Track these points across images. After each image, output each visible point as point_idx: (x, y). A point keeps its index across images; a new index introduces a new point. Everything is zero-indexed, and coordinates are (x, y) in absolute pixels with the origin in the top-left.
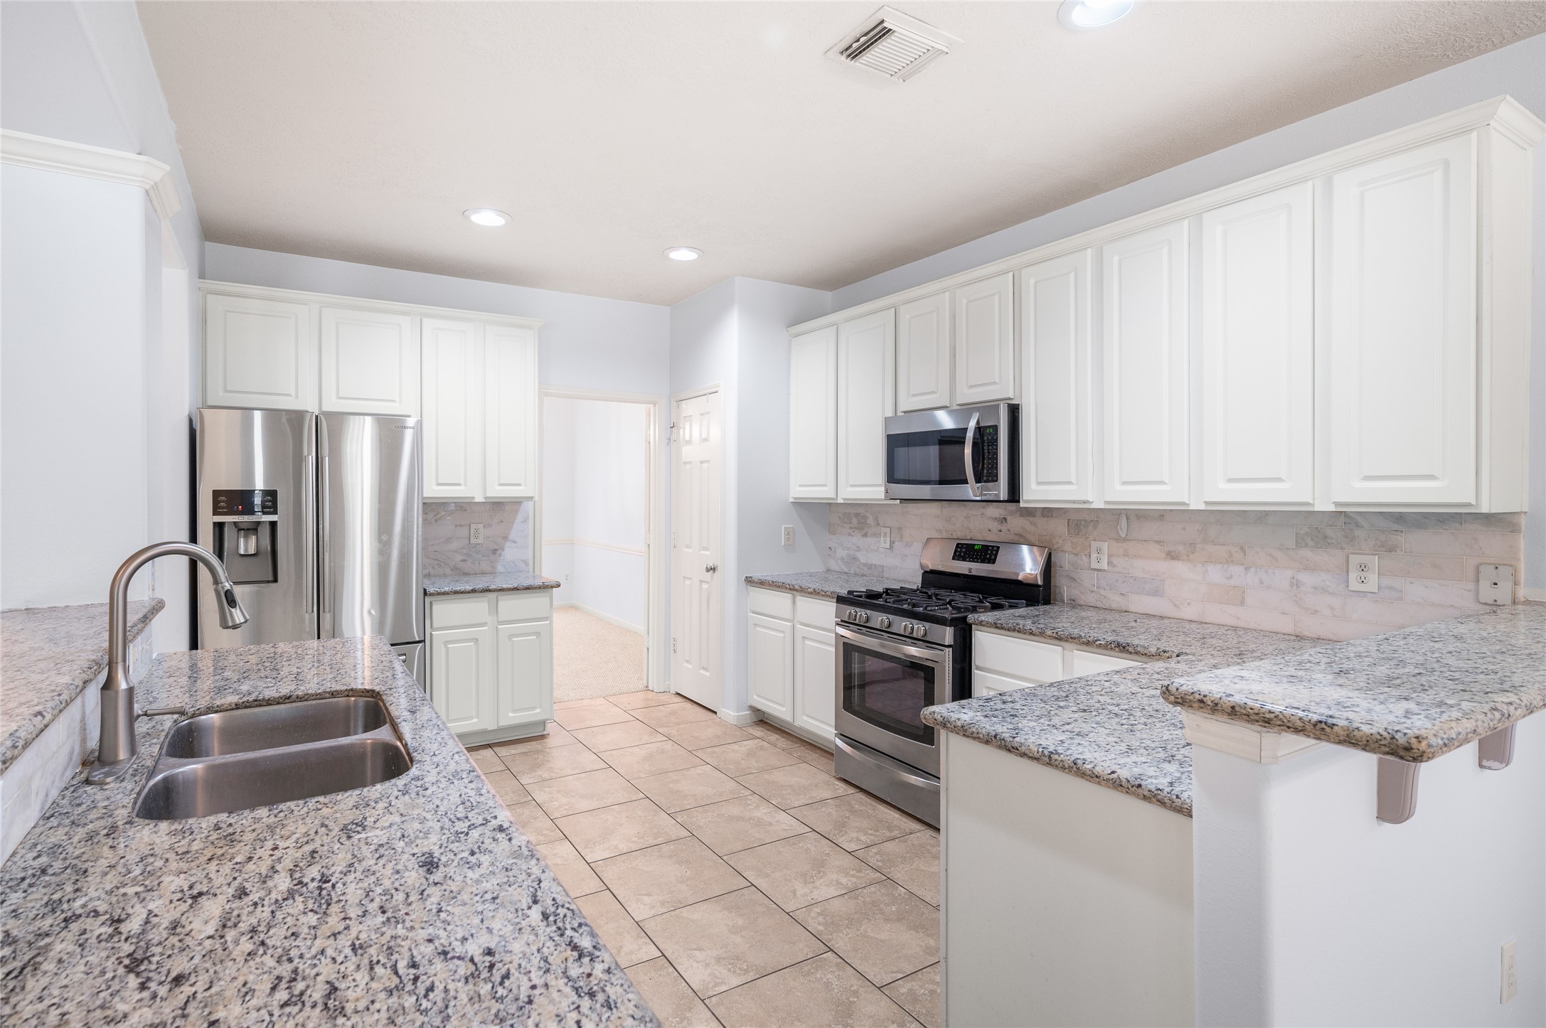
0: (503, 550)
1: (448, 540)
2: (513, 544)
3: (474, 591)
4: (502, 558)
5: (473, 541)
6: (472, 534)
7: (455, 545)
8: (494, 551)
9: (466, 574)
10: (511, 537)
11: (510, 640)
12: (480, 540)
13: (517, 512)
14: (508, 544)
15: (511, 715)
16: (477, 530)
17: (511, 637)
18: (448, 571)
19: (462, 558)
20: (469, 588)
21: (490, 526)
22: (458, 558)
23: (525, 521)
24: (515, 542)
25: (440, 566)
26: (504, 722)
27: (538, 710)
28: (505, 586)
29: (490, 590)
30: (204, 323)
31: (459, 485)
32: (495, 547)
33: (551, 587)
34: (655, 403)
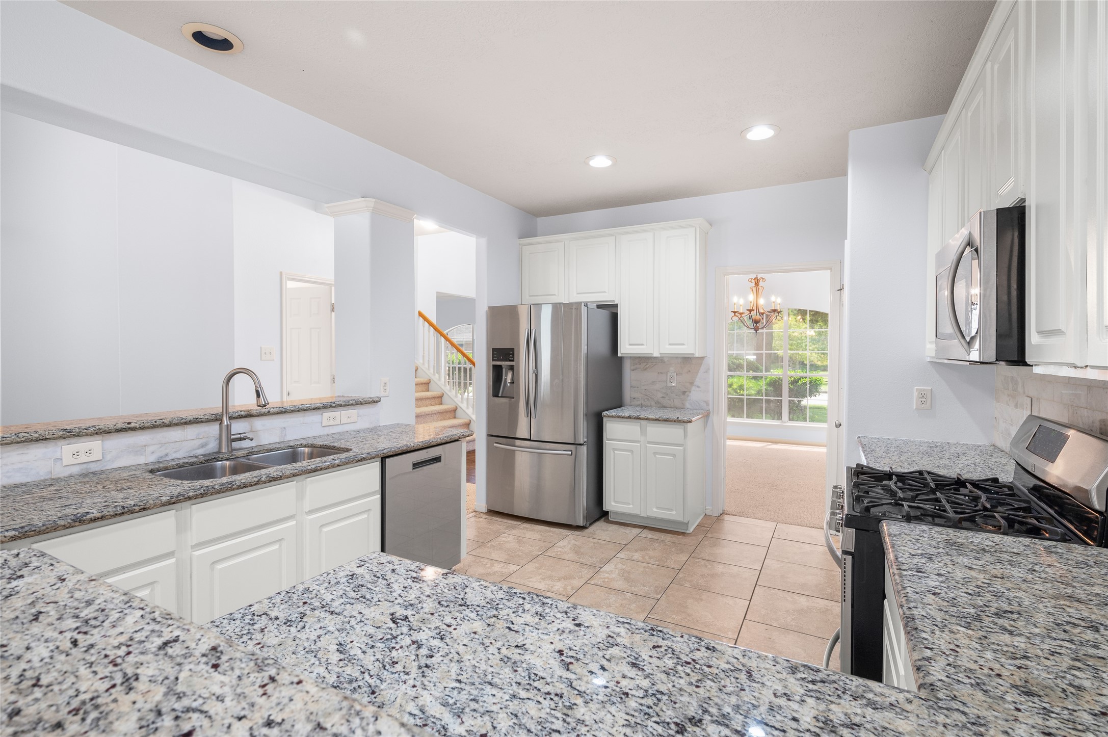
0: (690, 392)
1: (653, 383)
2: (697, 388)
3: (630, 417)
4: (689, 398)
5: (669, 384)
6: (668, 380)
7: (657, 386)
8: (684, 393)
9: (665, 407)
10: (697, 382)
11: (655, 456)
12: (674, 384)
13: (700, 365)
14: (694, 388)
15: (655, 510)
16: (672, 376)
17: (655, 454)
18: (653, 404)
19: (662, 395)
20: (627, 415)
21: (681, 374)
22: (660, 395)
23: (707, 371)
24: (699, 387)
25: (648, 399)
26: (650, 514)
27: (674, 512)
28: (650, 417)
29: (640, 419)
30: (520, 261)
31: (642, 345)
32: (684, 390)
33: (684, 422)
34: (830, 269)
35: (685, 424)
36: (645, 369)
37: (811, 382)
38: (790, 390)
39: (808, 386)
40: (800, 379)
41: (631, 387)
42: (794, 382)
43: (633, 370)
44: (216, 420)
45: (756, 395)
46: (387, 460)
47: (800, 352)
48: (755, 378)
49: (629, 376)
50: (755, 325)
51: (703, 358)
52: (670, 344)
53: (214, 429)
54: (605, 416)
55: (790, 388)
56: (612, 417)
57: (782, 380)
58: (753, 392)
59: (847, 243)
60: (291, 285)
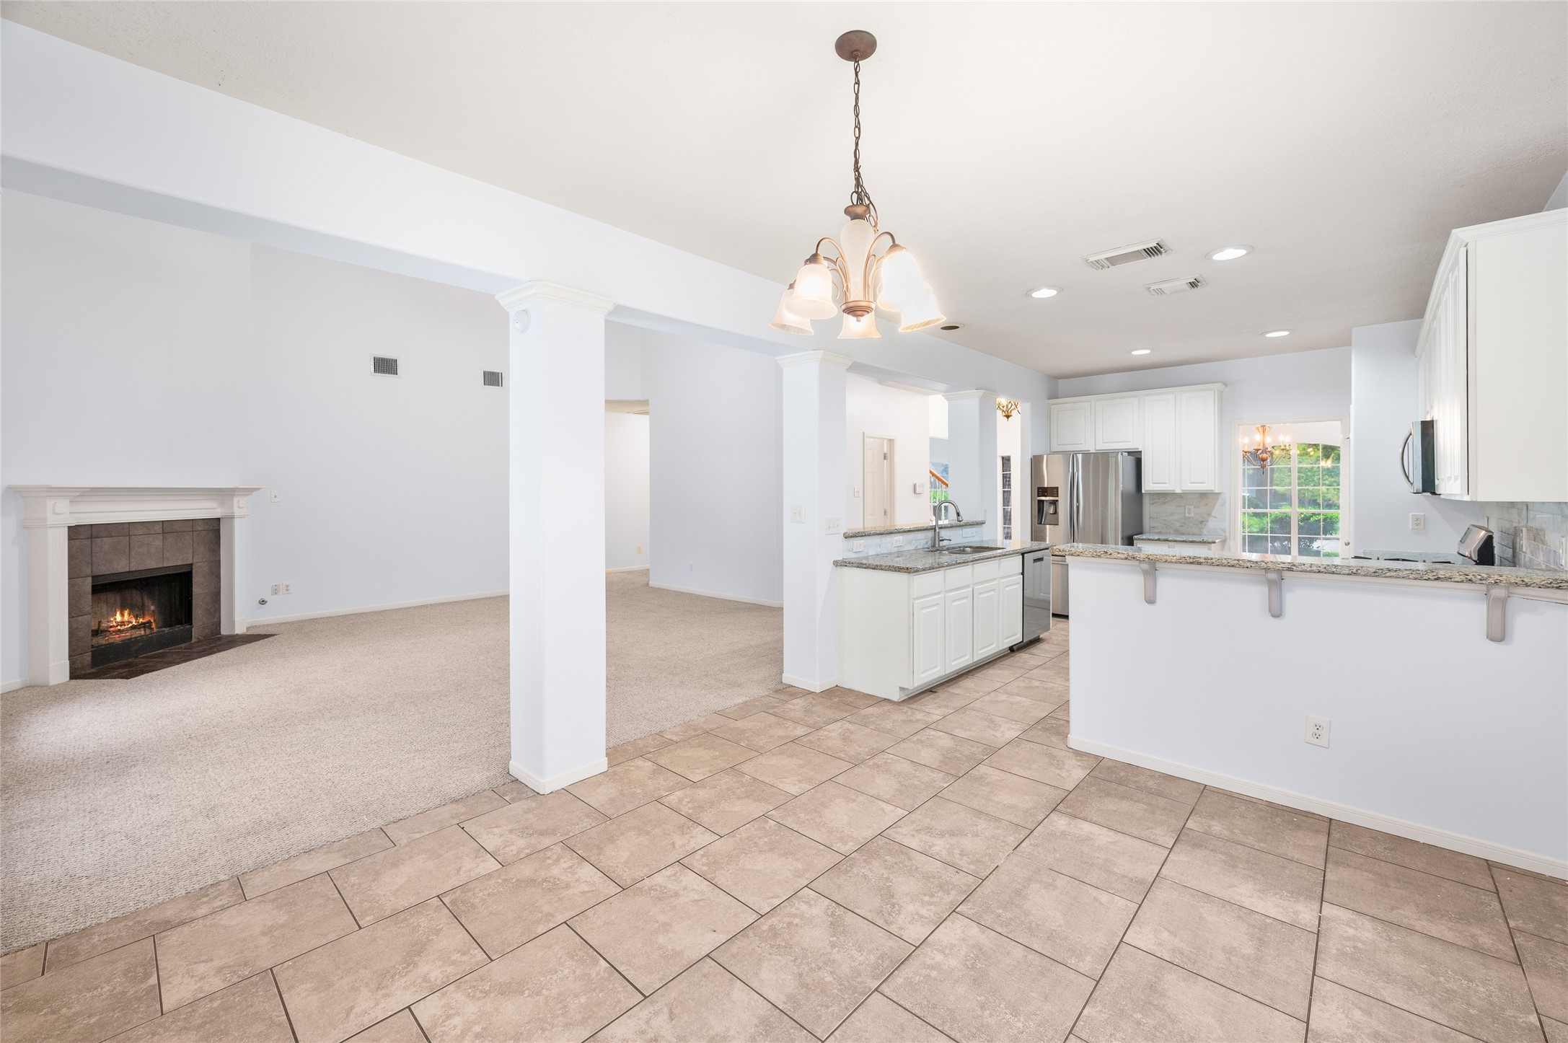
0: (1208, 521)
1: (1172, 514)
2: (1215, 519)
3: (1159, 540)
4: (1206, 527)
5: (1187, 515)
6: (1187, 512)
7: (1176, 517)
8: (1202, 522)
9: (1187, 533)
10: (1213, 514)
12: (1192, 515)
13: (1217, 499)
14: (1211, 518)
16: (1189, 509)
18: (1172, 531)
19: (1181, 524)
20: (1156, 538)
21: (1198, 507)
22: (1178, 524)
23: (1223, 504)
24: (1215, 517)
25: (1167, 527)
28: (1178, 539)
29: (1168, 541)
30: (1049, 417)
31: (1165, 483)
32: (1202, 520)
33: (1209, 543)
34: (1341, 420)
35: (1209, 545)
36: (1165, 503)
37: (1325, 520)
38: (1300, 528)
39: (1322, 523)
40: (1312, 516)
41: (1150, 518)
42: (1306, 519)
43: (1152, 504)
44: (932, 529)
45: (1258, 532)
46: (1025, 555)
47: (1310, 488)
48: (1256, 515)
49: (1148, 509)
50: (1262, 462)
51: (1220, 493)
52: (1191, 483)
53: (930, 534)
54: (1136, 539)
55: (1299, 526)
56: (1143, 539)
57: (1290, 518)
58: (1255, 530)
59: (1352, 407)
60: (868, 439)
